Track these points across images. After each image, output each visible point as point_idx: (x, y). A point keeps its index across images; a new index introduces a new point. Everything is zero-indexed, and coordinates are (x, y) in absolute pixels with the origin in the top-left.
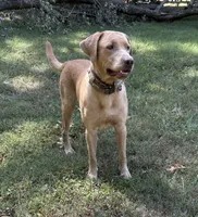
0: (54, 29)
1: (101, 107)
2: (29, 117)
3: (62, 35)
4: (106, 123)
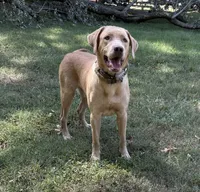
0: (27, 24)
1: (106, 95)
2: (20, 107)
3: (35, 29)
4: (110, 109)
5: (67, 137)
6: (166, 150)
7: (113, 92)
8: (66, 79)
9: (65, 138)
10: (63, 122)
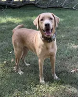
5: (21, 73)
6: (73, 71)
7: (51, 47)
8: (17, 44)
9: (20, 73)
10: (17, 66)
